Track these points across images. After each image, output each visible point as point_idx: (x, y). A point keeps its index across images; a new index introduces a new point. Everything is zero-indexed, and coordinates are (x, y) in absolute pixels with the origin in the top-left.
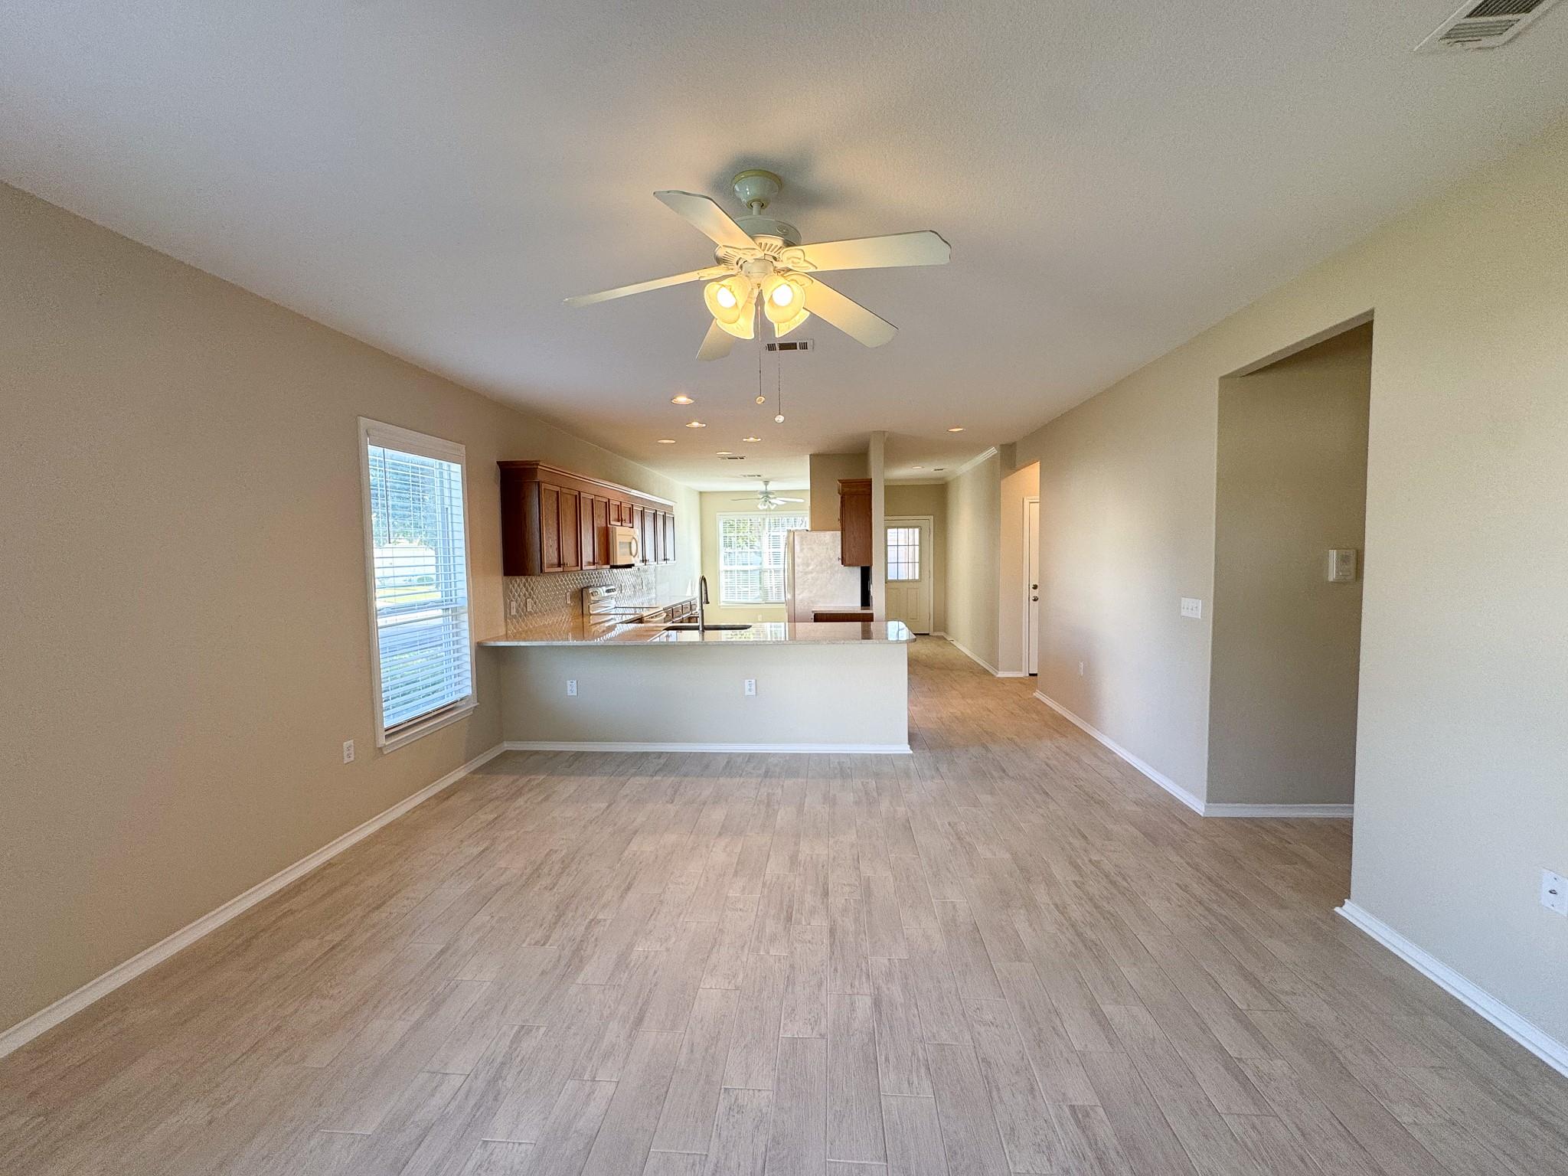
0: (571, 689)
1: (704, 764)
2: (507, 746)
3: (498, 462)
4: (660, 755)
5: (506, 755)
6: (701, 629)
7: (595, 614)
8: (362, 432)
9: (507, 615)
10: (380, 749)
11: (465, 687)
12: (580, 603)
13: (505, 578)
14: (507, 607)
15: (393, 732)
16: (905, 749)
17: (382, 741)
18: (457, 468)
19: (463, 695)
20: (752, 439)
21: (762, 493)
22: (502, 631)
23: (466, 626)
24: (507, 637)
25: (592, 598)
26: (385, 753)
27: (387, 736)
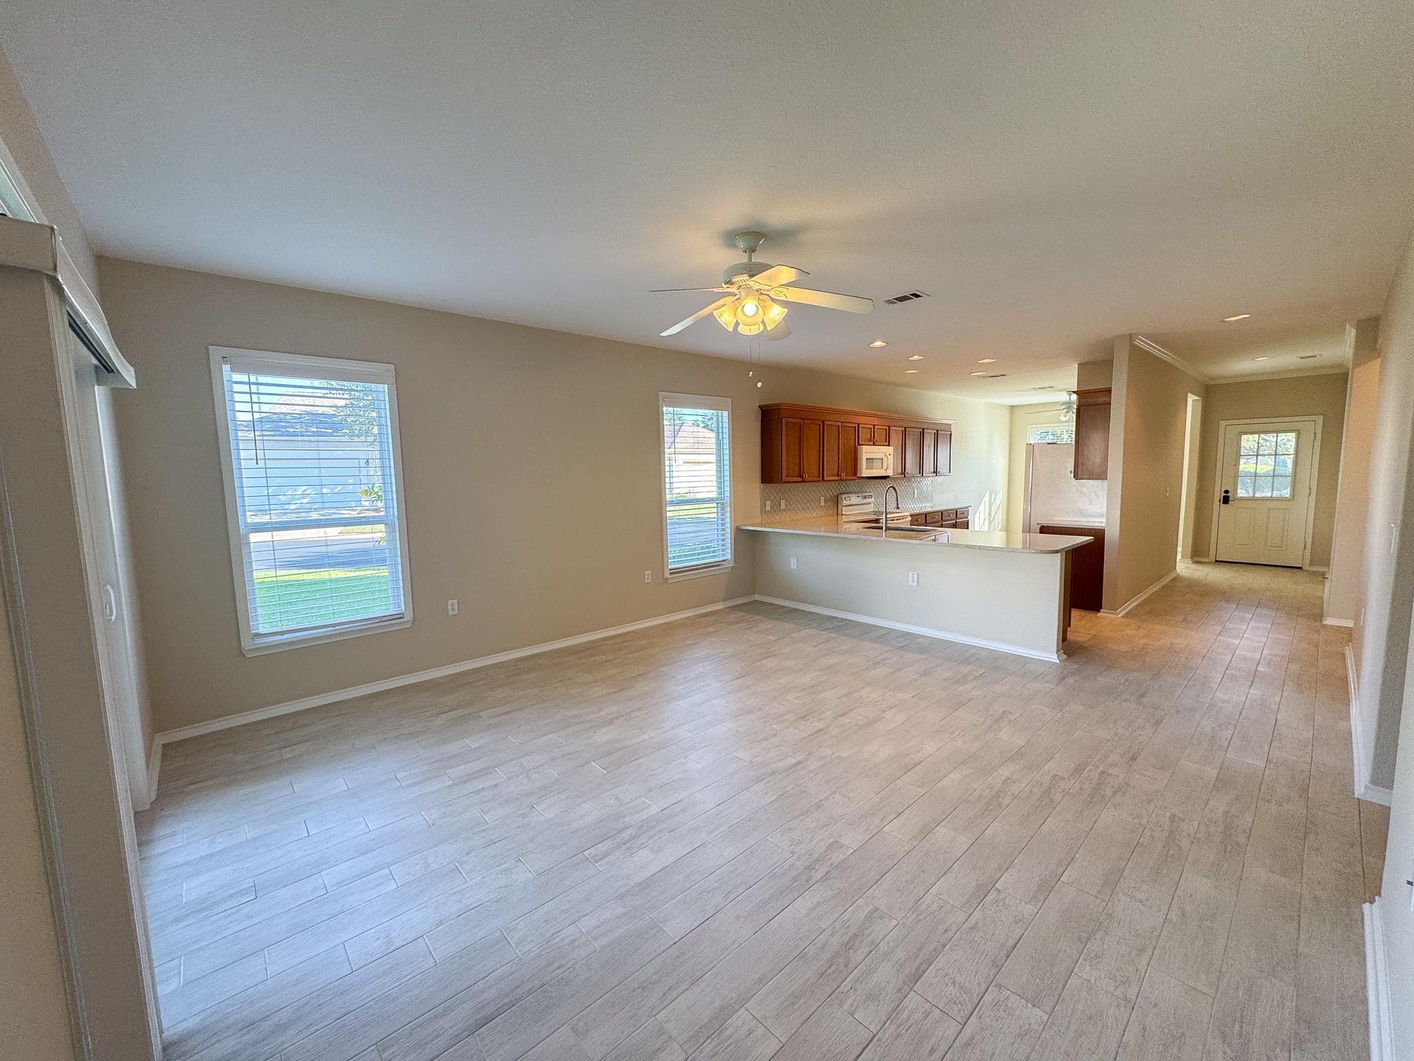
0: (793, 564)
1: (866, 631)
2: (757, 597)
3: (759, 406)
4: (842, 620)
5: (755, 602)
6: (884, 528)
7: (846, 515)
8: (661, 399)
9: (763, 511)
10: (666, 579)
11: (726, 554)
12: (835, 506)
13: (762, 485)
14: (763, 505)
15: (674, 572)
16: (1053, 658)
17: (667, 575)
18: (726, 413)
19: (724, 558)
20: (987, 361)
21: (1063, 403)
22: (759, 520)
23: (728, 515)
24: (761, 525)
25: (845, 502)
26: (669, 582)
27: (671, 574)
